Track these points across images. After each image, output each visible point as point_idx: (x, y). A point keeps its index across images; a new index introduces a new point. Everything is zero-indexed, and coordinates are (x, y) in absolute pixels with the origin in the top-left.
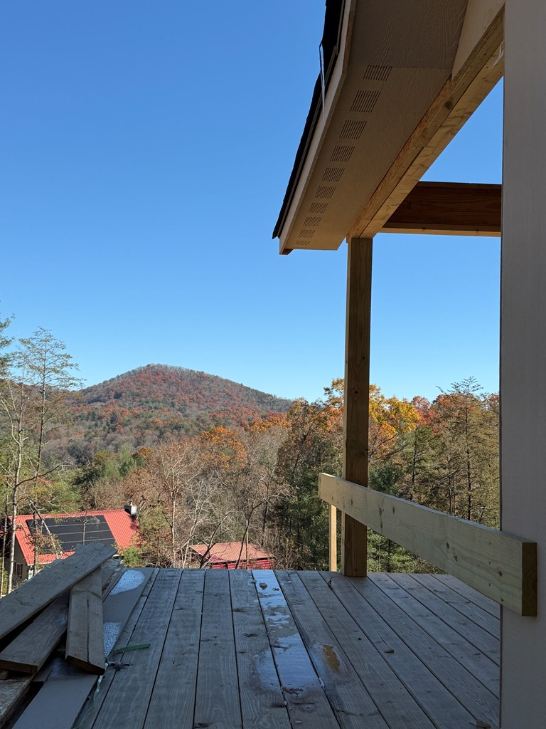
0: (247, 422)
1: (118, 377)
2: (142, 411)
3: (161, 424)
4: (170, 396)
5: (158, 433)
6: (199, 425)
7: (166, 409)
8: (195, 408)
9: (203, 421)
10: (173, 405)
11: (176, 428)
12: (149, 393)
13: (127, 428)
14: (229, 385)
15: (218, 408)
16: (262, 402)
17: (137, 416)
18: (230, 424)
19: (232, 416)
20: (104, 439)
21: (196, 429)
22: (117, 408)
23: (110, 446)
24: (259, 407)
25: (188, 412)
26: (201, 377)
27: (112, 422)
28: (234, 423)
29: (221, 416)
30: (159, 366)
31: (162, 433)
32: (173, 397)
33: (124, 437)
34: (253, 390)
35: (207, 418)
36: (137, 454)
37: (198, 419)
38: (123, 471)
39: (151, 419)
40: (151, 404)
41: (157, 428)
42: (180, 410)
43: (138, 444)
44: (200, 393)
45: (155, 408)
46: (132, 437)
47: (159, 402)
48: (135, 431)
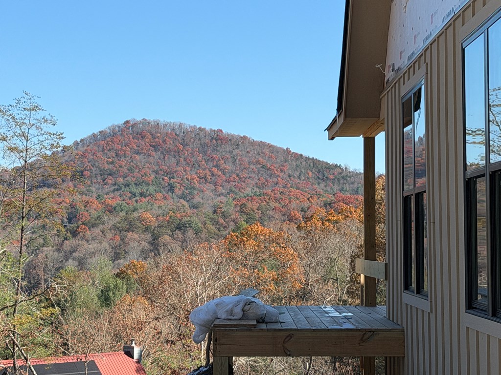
0: (299, 215)
1: (76, 144)
2: (118, 201)
3: (154, 223)
4: (166, 173)
5: (149, 237)
6: (217, 222)
7: (159, 196)
8: (209, 193)
9: (224, 215)
10: (171, 188)
11: (179, 228)
12: (130, 170)
13: (97, 231)
14: (267, 151)
15: (248, 191)
16: (325, 179)
17: (111, 210)
18: (270, 218)
19: (273, 204)
20: (59, 250)
21: (212, 228)
22: (78, 197)
23: (70, 261)
24: (320, 188)
25: (197, 199)
26: (218, 138)
27: (70, 220)
28: (278, 215)
29: (255, 206)
30: (145, 122)
31: (155, 238)
32: (171, 174)
33: (93, 246)
34: (308, 159)
35: (232, 210)
36: (123, 272)
37: (215, 212)
38: (106, 299)
39: (136, 214)
40: (134, 189)
41: (147, 229)
42: (183, 197)
43: (116, 257)
44: (216, 166)
45: (142, 195)
46: (105, 245)
47: (148, 184)
48: (109, 235)
